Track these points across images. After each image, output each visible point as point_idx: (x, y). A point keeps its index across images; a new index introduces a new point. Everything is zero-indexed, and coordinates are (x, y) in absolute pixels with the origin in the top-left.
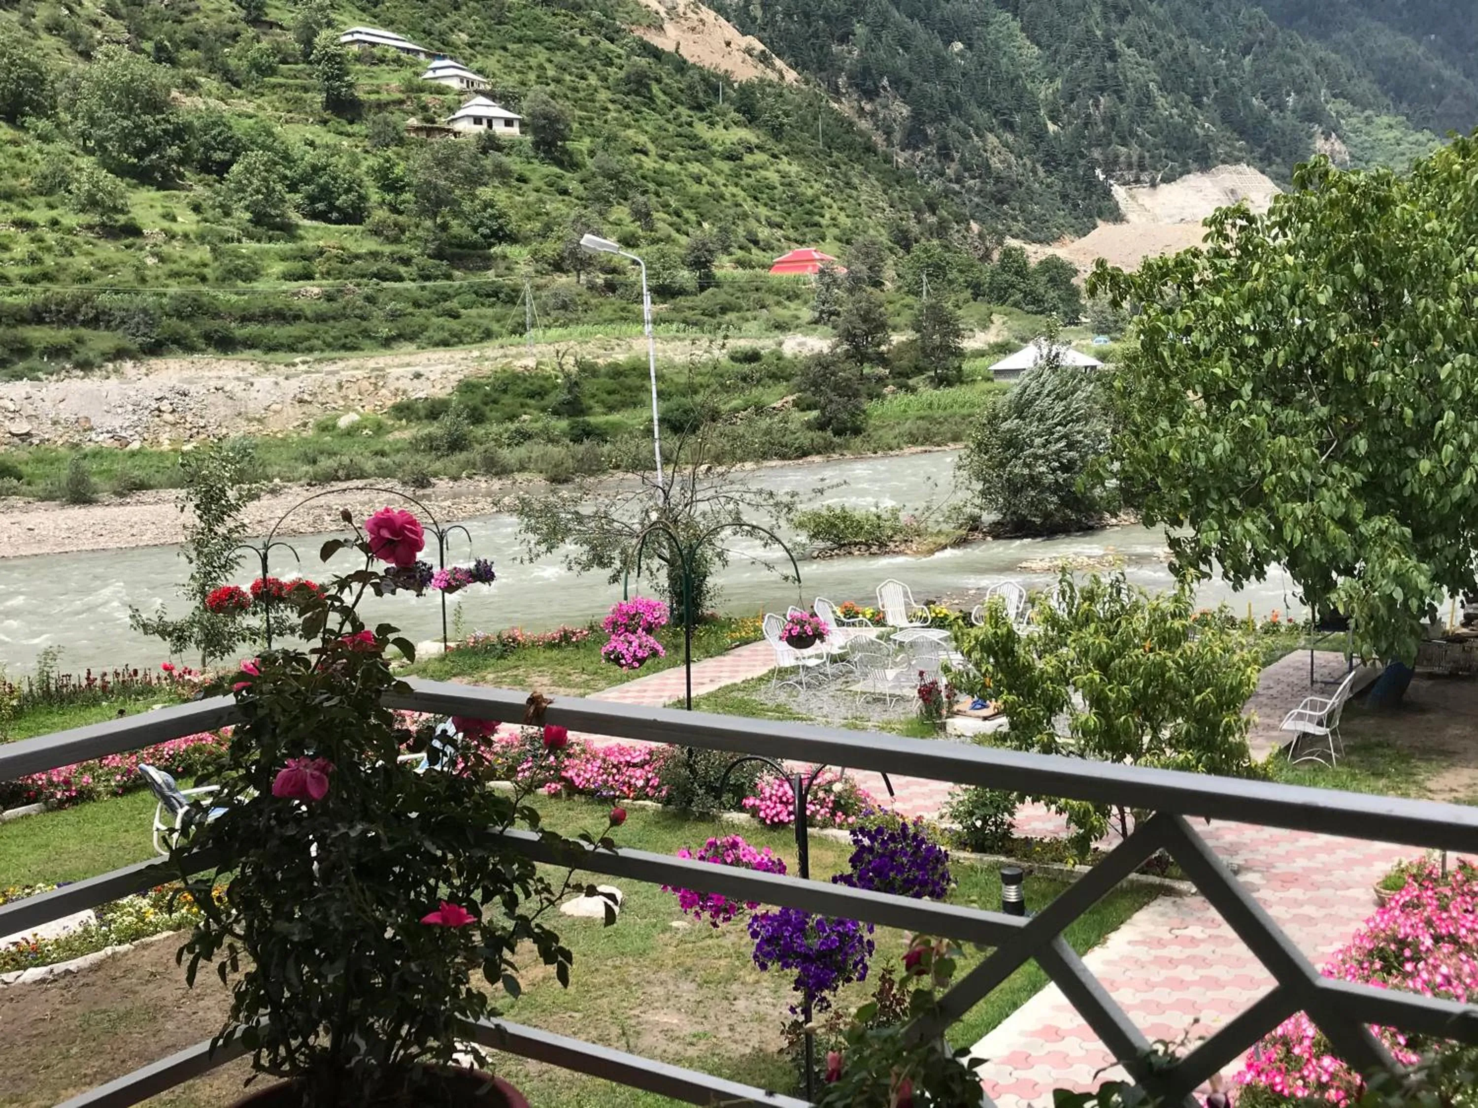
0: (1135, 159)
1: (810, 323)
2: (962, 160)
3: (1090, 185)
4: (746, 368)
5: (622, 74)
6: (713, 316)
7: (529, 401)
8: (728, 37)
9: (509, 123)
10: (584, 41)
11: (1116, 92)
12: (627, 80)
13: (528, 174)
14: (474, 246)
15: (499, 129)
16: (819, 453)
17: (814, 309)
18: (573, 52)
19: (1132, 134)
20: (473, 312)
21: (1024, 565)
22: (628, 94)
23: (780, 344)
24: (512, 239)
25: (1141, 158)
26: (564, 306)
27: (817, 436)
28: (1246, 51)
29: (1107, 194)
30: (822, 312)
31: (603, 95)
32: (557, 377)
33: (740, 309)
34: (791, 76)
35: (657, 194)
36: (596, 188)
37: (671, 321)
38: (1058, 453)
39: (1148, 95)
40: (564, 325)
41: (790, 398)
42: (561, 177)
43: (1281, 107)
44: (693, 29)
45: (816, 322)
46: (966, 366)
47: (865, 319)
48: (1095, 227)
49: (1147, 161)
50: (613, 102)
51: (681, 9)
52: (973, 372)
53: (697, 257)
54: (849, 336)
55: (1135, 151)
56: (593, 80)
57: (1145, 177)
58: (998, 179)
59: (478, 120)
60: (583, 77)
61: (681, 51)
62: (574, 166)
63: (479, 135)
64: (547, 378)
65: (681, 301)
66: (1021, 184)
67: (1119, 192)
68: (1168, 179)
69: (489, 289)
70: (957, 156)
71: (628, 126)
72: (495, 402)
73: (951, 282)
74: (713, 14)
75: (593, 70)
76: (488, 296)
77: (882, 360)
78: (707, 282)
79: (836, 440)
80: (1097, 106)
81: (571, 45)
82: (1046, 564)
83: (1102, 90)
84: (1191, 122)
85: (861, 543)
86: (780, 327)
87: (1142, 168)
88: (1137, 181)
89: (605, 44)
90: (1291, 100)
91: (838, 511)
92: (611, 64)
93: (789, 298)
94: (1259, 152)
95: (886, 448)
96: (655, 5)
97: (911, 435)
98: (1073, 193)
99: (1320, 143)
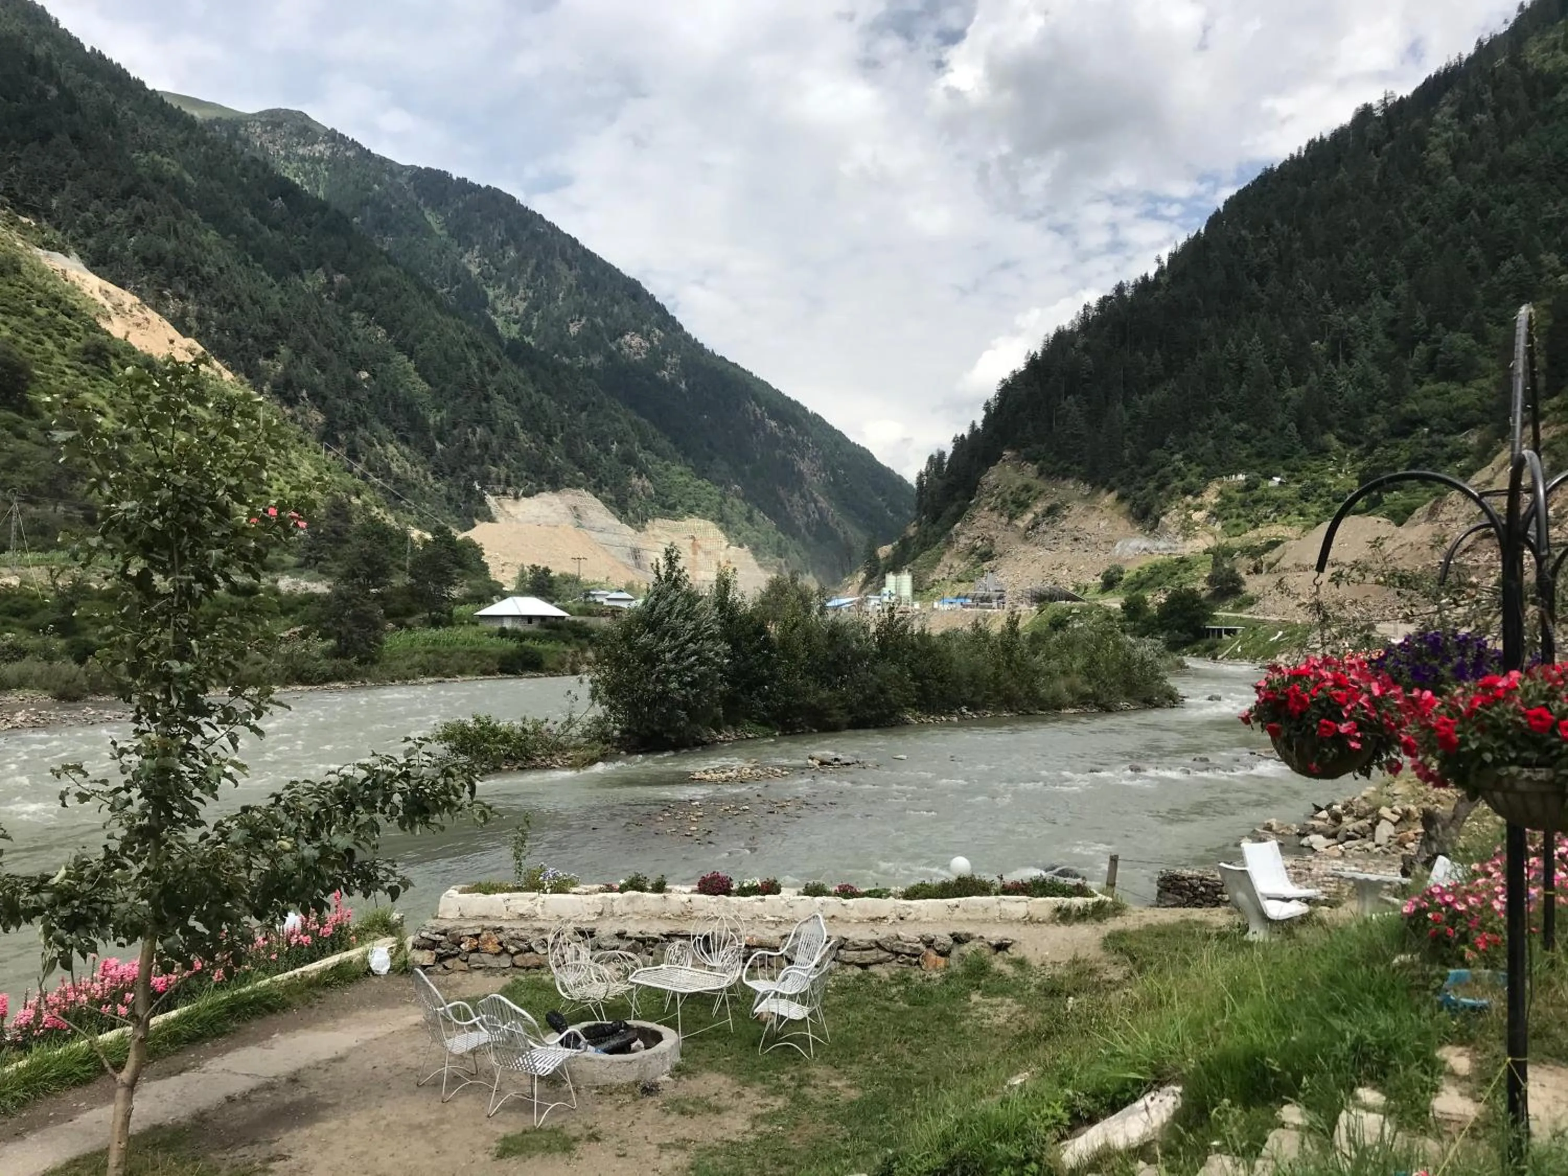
0: (503, 477)
1: (296, 567)
2: (367, 463)
3: (470, 491)
5: (79, 345)
7: (12, 619)
8: (172, 337)
10: (42, 312)
11: (490, 425)
12: (86, 351)
16: (340, 679)
17: (298, 555)
18: (29, 319)
19: (501, 457)
22: (86, 363)
23: (276, 581)
25: (508, 476)
27: (336, 663)
28: (583, 408)
29: (482, 501)
30: (307, 558)
31: (59, 360)
32: (45, 597)
34: (228, 376)
39: (513, 430)
40: (42, 551)
41: (297, 629)
42: (20, 422)
43: (607, 451)
44: (138, 325)
45: (303, 566)
46: (454, 610)
48: (474, 526)
49: (512, 479)
50: (70, 367)
51: (127, 307)
52: (460, 616)
54: (353, 576)
55: (503, 472)
56: (50, 345)
57: (510, 491)
58: (397, 480)
60: (39, 342)
61: (130, 339)
62: (32, 415)
64: (35, 597)
66: (415, 486)
67: (491, 500)
68: (527, 495)
70: (363, 458)
71: (86, 390)
74: (157, 316)
75: (50, 337)
79: (356, 668)
80: (474, 433)
81: (27, 313)
82: (716, 775)
83: (479, 423)
84: (545, 453)
86: (272, 568)
87: (508, 484)
88: (504, 493)
89: (62, 318)
90: (614, 447)
92: (69, 335)
94: (593, 481)
95: (404, 678)
96: (101, 299)
97: (422, 666)
98: (455, 496)
99: (634, 480)
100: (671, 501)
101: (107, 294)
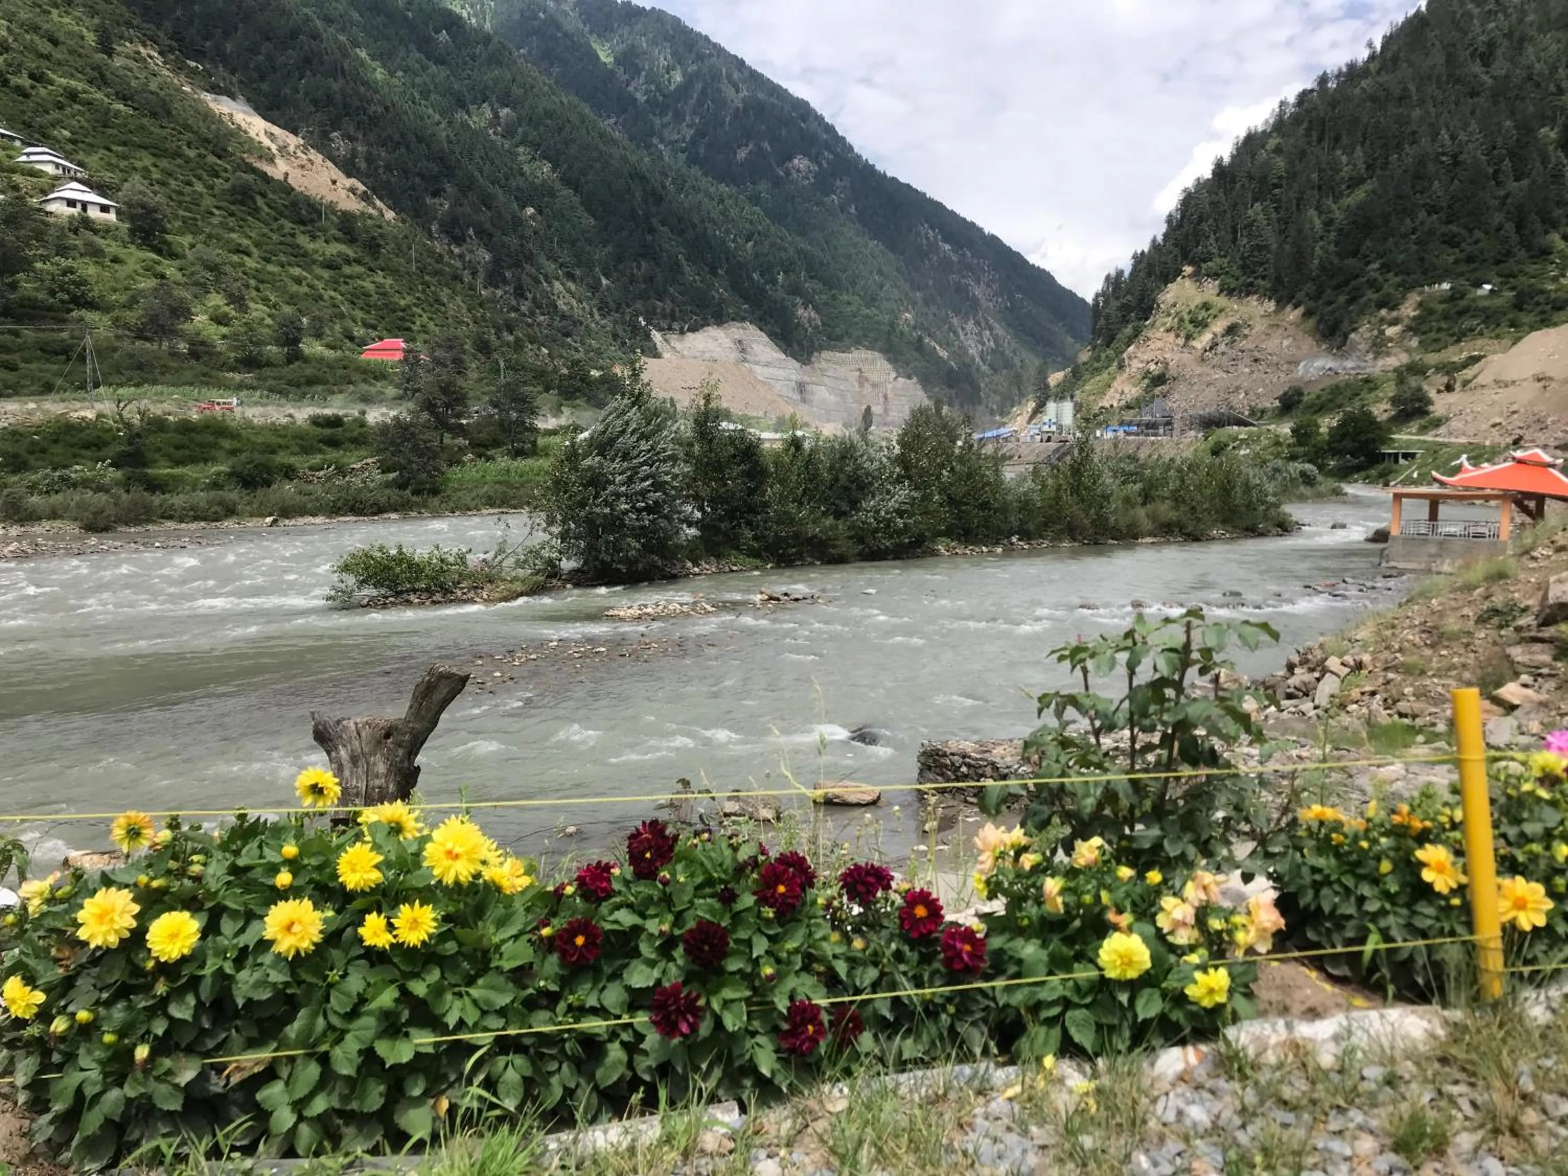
0: (668, 311)
1: (394, 399)
2: (534, 300)
3: (635, 329)
4: (328, 431)
5: (227, 186)
6: (298, 386)
7: (83, 452)
8: (334, 177)
9: (104, 209)
10: (192, 153)
11: (654, 259)
12: (233, 191)
13: (122, 256)
14: (50, 308)
15: (94, 213)
16: (396, 510)
17: (397, 386)
18: (179, 161)
19: (666, 291)
20: (33, 366)
21: (611, 613)
22: (233, 203)
23: (363, 413)
24: (92, 305)
25: (673, 311)
26: (140, 367)
27: (394, 494)
28: (748, 238)
29: (648, 337)
30: (406, 389)
31: (208, 201)
32: (119, 430)
33: (326, 383)
34: (390, 215)
35: (258, 290)
36: (193, 274)
37: (254, 388)
38: (643, 493)
39: (677, 263)
40: (137, 385)
41: (370, 461)
42: (158, 263)
43: (774, 282)
44: (303, 167)
45: (401, 398)
46: (541, 441)
47: (445, 392)
49: (677, 314)
50: (218, 208)
51: (291, 149)
52: (547, 447)
53: (286, 334)
54: (429, 406)
55: (668, 306)
56: (199, 187)
57: (676, 326)
58: (563, 317)
59: (71, 203)
60: (189, 183)
61: (290, 181)
62: (173, 255)
63: (72, 217)
64: (110, 430)
65: (267, 371)
66: (581, 323)
67: (657, 336)
68: (693, 329)
69: (58, 348)
70: (530, 296)
71: (232, 230)
72: (43, 451)
74: (320, 157)
75: (200, 179)
76: (56, 354)
77: (461, 431)
78: (295, 356)
79: (415, 498)
80: (639, 268)
81: (178, 154)
82: (635, 612)
83: (643, 256)
84: (709, 287)
85: (421, 590)
86: (367, 399)
87: (674, 319)
88: (670, 329)
89: (212, 159)
90: (780, 277)
92: (218, 177)
93: (376, 378)
94: (758, 314)
95: (464, 509)
96: (267, 142)
97: (490, 498)
98: (621, 333)
99: (800, 311)
100: (838, 331)
101: (271, 136)
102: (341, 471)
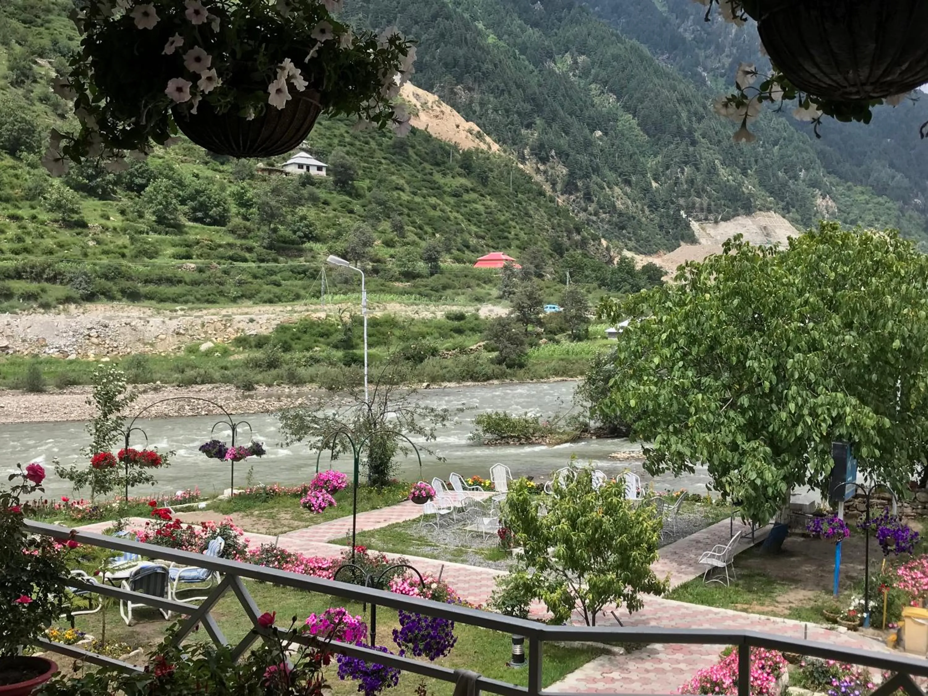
0: (705, 205)
1: (497, 298)
2: (598, 202)
3: (677, 220)
4: (456, 323)
5: (391, 142)
6: (437, 291)
7: (320, 339)
8: (458, 122)
9: (319, 168)
11: (695, 165)
12: (394, 146)
13: (329, 199)
14: (293, 242)
15: (313, 172)
16: (497, 378)
17: (500, 289)
19: (704, 190)
20: (288, 283)
21: (613, 455)
22: (394, 154)
23: (478, 310)
24: (316, 239)
25: (709, 205)
26: (346, 281)
27: (496, 368)
28: (775, 144)
29: (688, 226)
30: (504, 292)
31: (379, 155)
32: (338, 325)
33: (454, 288)
34: (495, 147)
35: (408, 215)
36: (372, 210)
37: (411, 294)
39: (714, 167)
40: (345, 293)
41: (482, 344)
42: (349, 203)
43: (796, 178)
44: (437, 117)
45: (501, 297)
46: (590, 329)
47: (530, 297)
48: (679, 246)
49: (713, 207)
50: (385, 158)
51: (430, 104)
52: (596, 333)
53: (430, 255)
54: (520, 307)
55: (705, 201)
56: (373, 144)
57: (711, 217)
58: (621, 214)
59: (301, 166)
60: (367, 143)
61: (429, 130)
62: (358, 196)
63: (301, 176)
64: (332, 325)
65: (418, 281)
66: (634, 218)
67: (695, 226)
68: (725, 219)
69: (300, 270)
70: (595, 199)
71: (393, 174)
72: (299, 339)
73: (586, 277)
74: (449, 108)
75: (373, 138)
76: (299, 273)
77: (540, 323)
78: (435, 270)
79: (508, 371)
80: (682, 172)
82: (626, 455)
83: (686, 163)
84: (740, 185)
85: (514, 437)
86: (479, 300)
87: (709, 211)
88: (706, 219)
90: (802, 174)
91: (502, 416)
92: (385, 136)
93: (485, 282)
94: (782, 204)
95: (539, 377)
96: (414, 101)
97: (555, 370)
98: (666, 225)
99: (819, 201)
100: (852, 217)
101: (417, 96)
102: (463, 350)
